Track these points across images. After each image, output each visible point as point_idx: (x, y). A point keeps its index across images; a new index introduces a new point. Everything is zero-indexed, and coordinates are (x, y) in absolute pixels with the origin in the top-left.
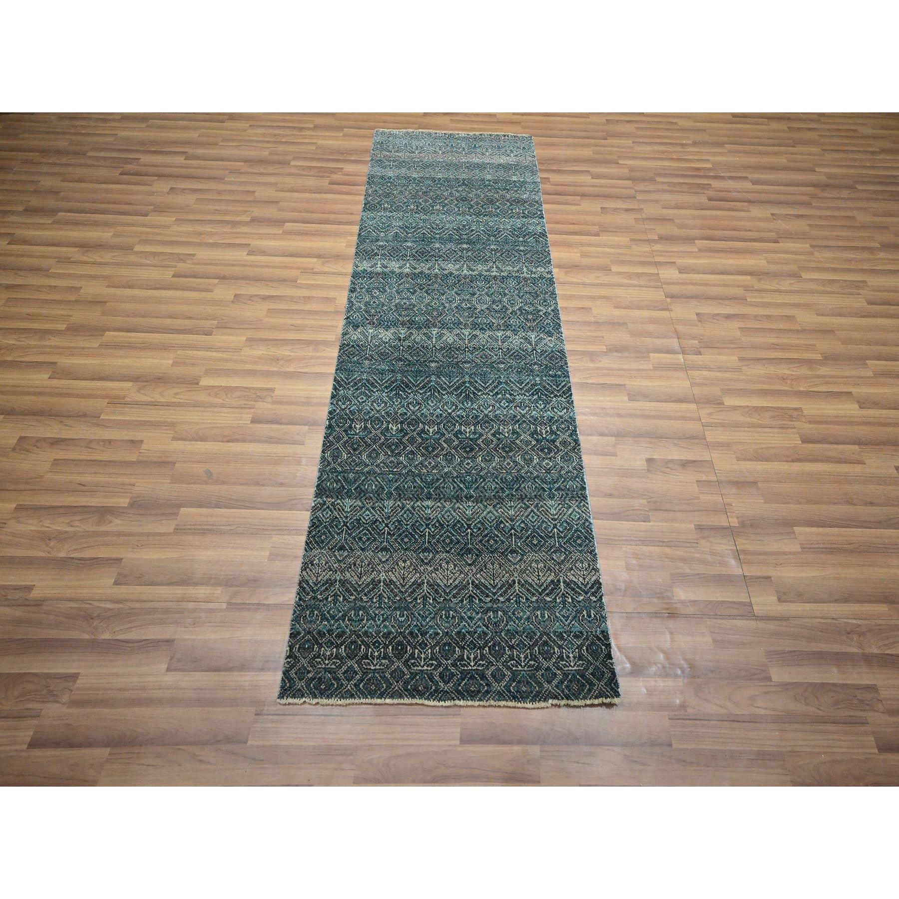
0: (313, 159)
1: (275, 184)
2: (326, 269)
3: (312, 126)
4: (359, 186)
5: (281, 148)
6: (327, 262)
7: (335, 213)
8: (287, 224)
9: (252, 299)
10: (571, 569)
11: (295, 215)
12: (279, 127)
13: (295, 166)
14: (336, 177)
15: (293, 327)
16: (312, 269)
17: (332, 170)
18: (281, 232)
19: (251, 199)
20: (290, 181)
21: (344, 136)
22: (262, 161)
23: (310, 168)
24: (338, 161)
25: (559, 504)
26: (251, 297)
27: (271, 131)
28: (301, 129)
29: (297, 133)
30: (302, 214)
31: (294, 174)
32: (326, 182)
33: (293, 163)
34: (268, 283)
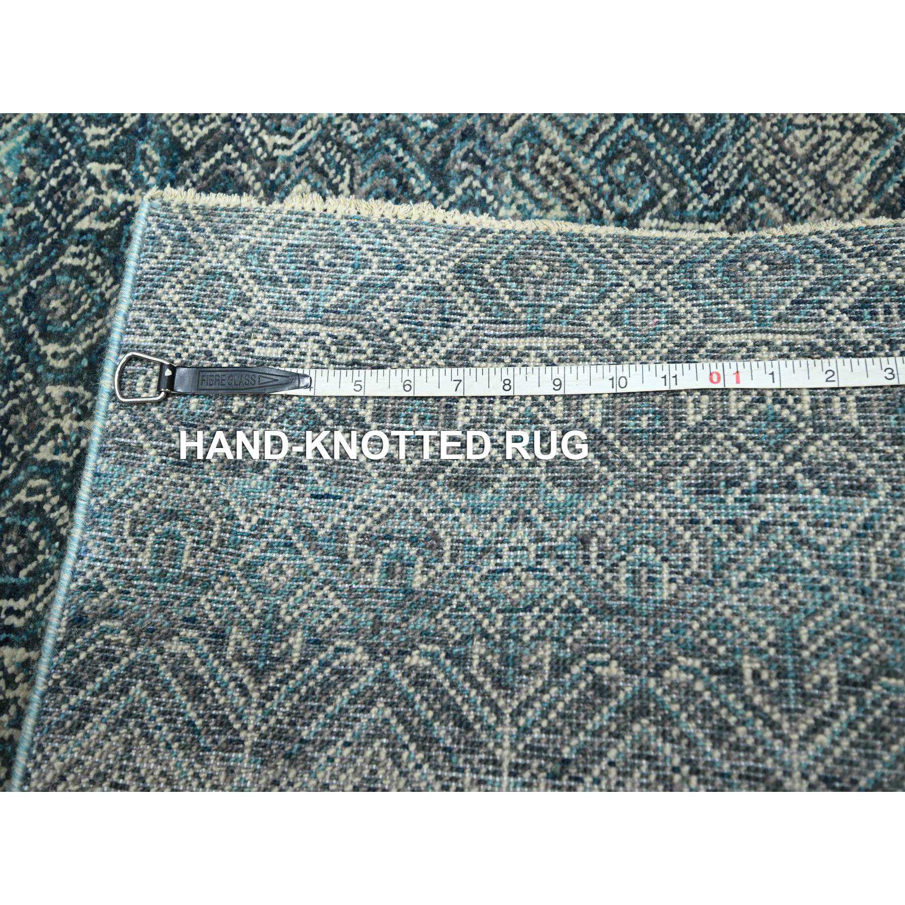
10: (820, 178)
25: (518, 183)
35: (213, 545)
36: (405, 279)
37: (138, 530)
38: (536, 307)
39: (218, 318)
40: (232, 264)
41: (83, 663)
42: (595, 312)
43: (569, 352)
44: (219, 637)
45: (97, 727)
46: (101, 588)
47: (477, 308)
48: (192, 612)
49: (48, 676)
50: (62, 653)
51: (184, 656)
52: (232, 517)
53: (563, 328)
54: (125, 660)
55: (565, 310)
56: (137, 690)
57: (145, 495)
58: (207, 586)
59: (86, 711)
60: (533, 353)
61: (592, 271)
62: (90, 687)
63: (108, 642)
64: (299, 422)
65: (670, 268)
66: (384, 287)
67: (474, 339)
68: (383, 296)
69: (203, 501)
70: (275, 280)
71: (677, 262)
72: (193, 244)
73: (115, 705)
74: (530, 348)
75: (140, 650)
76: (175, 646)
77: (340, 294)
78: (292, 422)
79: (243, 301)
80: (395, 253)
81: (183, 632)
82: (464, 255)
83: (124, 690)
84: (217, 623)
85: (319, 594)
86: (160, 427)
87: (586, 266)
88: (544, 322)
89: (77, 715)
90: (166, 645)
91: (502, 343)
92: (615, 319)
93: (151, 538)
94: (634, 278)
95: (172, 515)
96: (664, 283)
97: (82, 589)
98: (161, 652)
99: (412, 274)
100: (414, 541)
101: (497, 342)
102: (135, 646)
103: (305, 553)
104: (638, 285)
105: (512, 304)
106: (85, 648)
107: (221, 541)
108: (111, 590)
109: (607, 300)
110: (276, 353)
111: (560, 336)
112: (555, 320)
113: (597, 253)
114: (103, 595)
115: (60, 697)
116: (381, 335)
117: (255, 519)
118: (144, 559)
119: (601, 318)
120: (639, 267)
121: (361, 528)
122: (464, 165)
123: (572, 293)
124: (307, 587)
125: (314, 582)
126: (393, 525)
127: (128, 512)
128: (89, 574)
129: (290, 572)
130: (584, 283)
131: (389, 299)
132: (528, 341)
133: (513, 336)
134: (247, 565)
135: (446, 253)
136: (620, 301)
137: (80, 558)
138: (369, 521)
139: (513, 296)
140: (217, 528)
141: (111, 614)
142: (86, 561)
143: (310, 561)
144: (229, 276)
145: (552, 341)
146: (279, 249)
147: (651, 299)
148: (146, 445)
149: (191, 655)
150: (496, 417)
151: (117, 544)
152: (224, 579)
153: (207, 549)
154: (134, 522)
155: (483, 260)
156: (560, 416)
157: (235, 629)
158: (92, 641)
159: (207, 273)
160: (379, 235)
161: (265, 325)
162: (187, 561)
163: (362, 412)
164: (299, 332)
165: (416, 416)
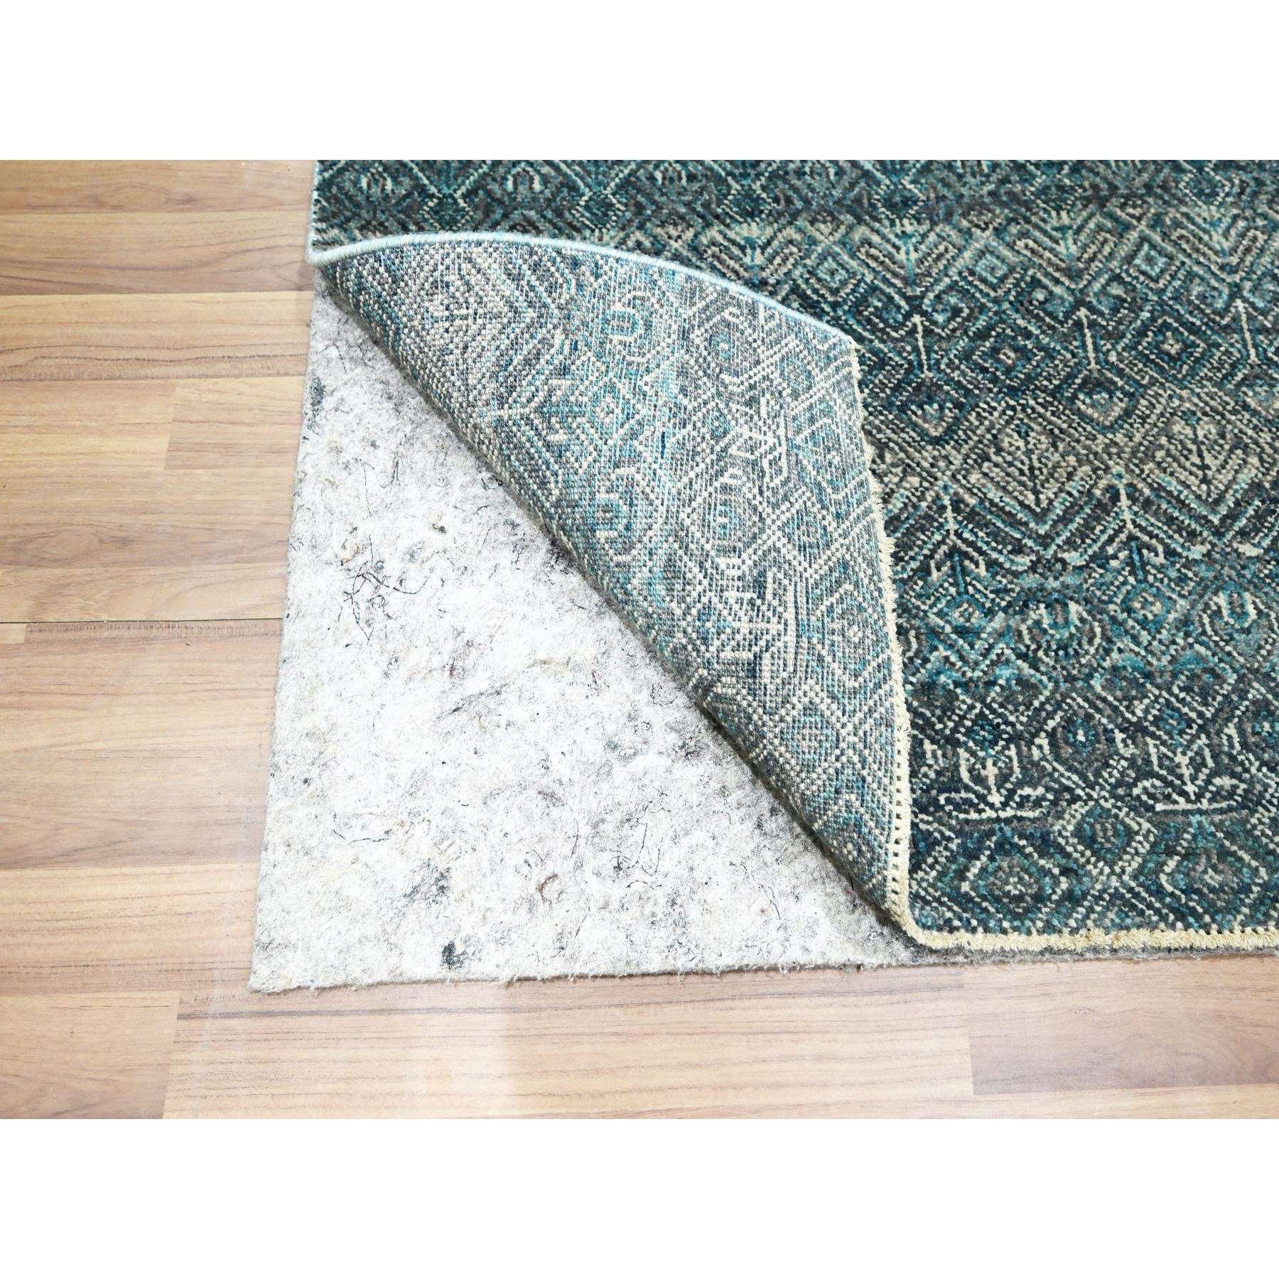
35: (628, 358)
36: (829, 518)
37: (638, 302)
38: (822, 630)
39: (782, 374)
40: (818, 391)
41: (548, 270)
42: (818, 688)
43: (781, 663)
44: (564, 371)
45: (508, 288)
46: (597, 277)
47: (817, 577)
48: (581, 345)
49: (540, 246)
50: (554, 254)
51: (552, 346)
52: (648, 371)
53: (804, 657)
54: (549, 301)
55: (820, 659)
56: (531, 314)
57: (662, 306)
58: (599, 357)
59: (517, 278)
60: (781, 627)
61: (857, 685)
62: (533, 278)
63: (561, 287)
64: (716, 424)
65: (859, 766)
66: (821, 501)
67: (791, 572)
68: (814, 499)
69: (659, 348)
70: (812, 420)
71: (865, 772)
72: (827, 365)
73: (521, 299)
74: (786, 624)
75: (556, 311)
76: (559, 337)
77: (810, 468)
78: (717, 419)
79: (795, 395)
80: (848, 514)
81: (567, 342)
82: (857, 569)
83: (531, 304)
84: (573, 367)
85: (591, 448)
86: (708, 319)
87: (861, 679)
88: (809, 638)
89: (515, 272)
90: (559, 331)
91: (790, 597)
92: (810, 709)
93: (632, 311)
94: (850, 727)
95: (648, 326)
96: (844, 759)
97: (596, 264)
98: (555, 327)
99: (834, 524)
100: (628, 528)
101: (790, 593)
102: (560, 308)
103: (622, 431)
104: (843, 732)
105: (823, 608)
106: (558, 270)
107: (629, 364)
108: (595, 285)
109: (829, 701)
110: (764, 414)
111: (796, 653)
112: (811, 647)
113: (874, 692)
114: (592, 279)
115: (527, 257)
116: (786, 495)
117: (645, 388)
118: (618, 308)
119: (812, 694)
120: (861, 733)
121: (638, 477)
122: (1237, 181)
123: (835, 665)
124: (596, 436)
125: (600, 443)
126: (641, 504)
127: (649, 294)
128: (606, 268)
129: (607, 420)
130: (845, 678)
131: (813, 505)
132: (792, 623)
133: (796, 608)
134: (613, 386)
135: (856, 554)
136: (827, 713)
137: (617, 260)
138: (643, 483)
139: (831, 609)
140: (639, 359)
141: (580, 286)
142: (615, 265)
143: (615, 436)
144: (810, 387)
145: (791, 645)
146: (834, 427)
147: (828, 745)
148: (695, 309)
149: (552, 351)
150: (725, 594)
151: (627, 287)
152: (603, 368)
153: (624, 353)
154: (643, 299)
155: (856, 585)
156: (722, 655)
157: (569, 383)
158: (562, 275)
159: (810, 372)
160: (859, 503)
161: (781, 407)
162: (616, 338)
163: (726, 474)
164: (778, 433)
165: (726, 520)
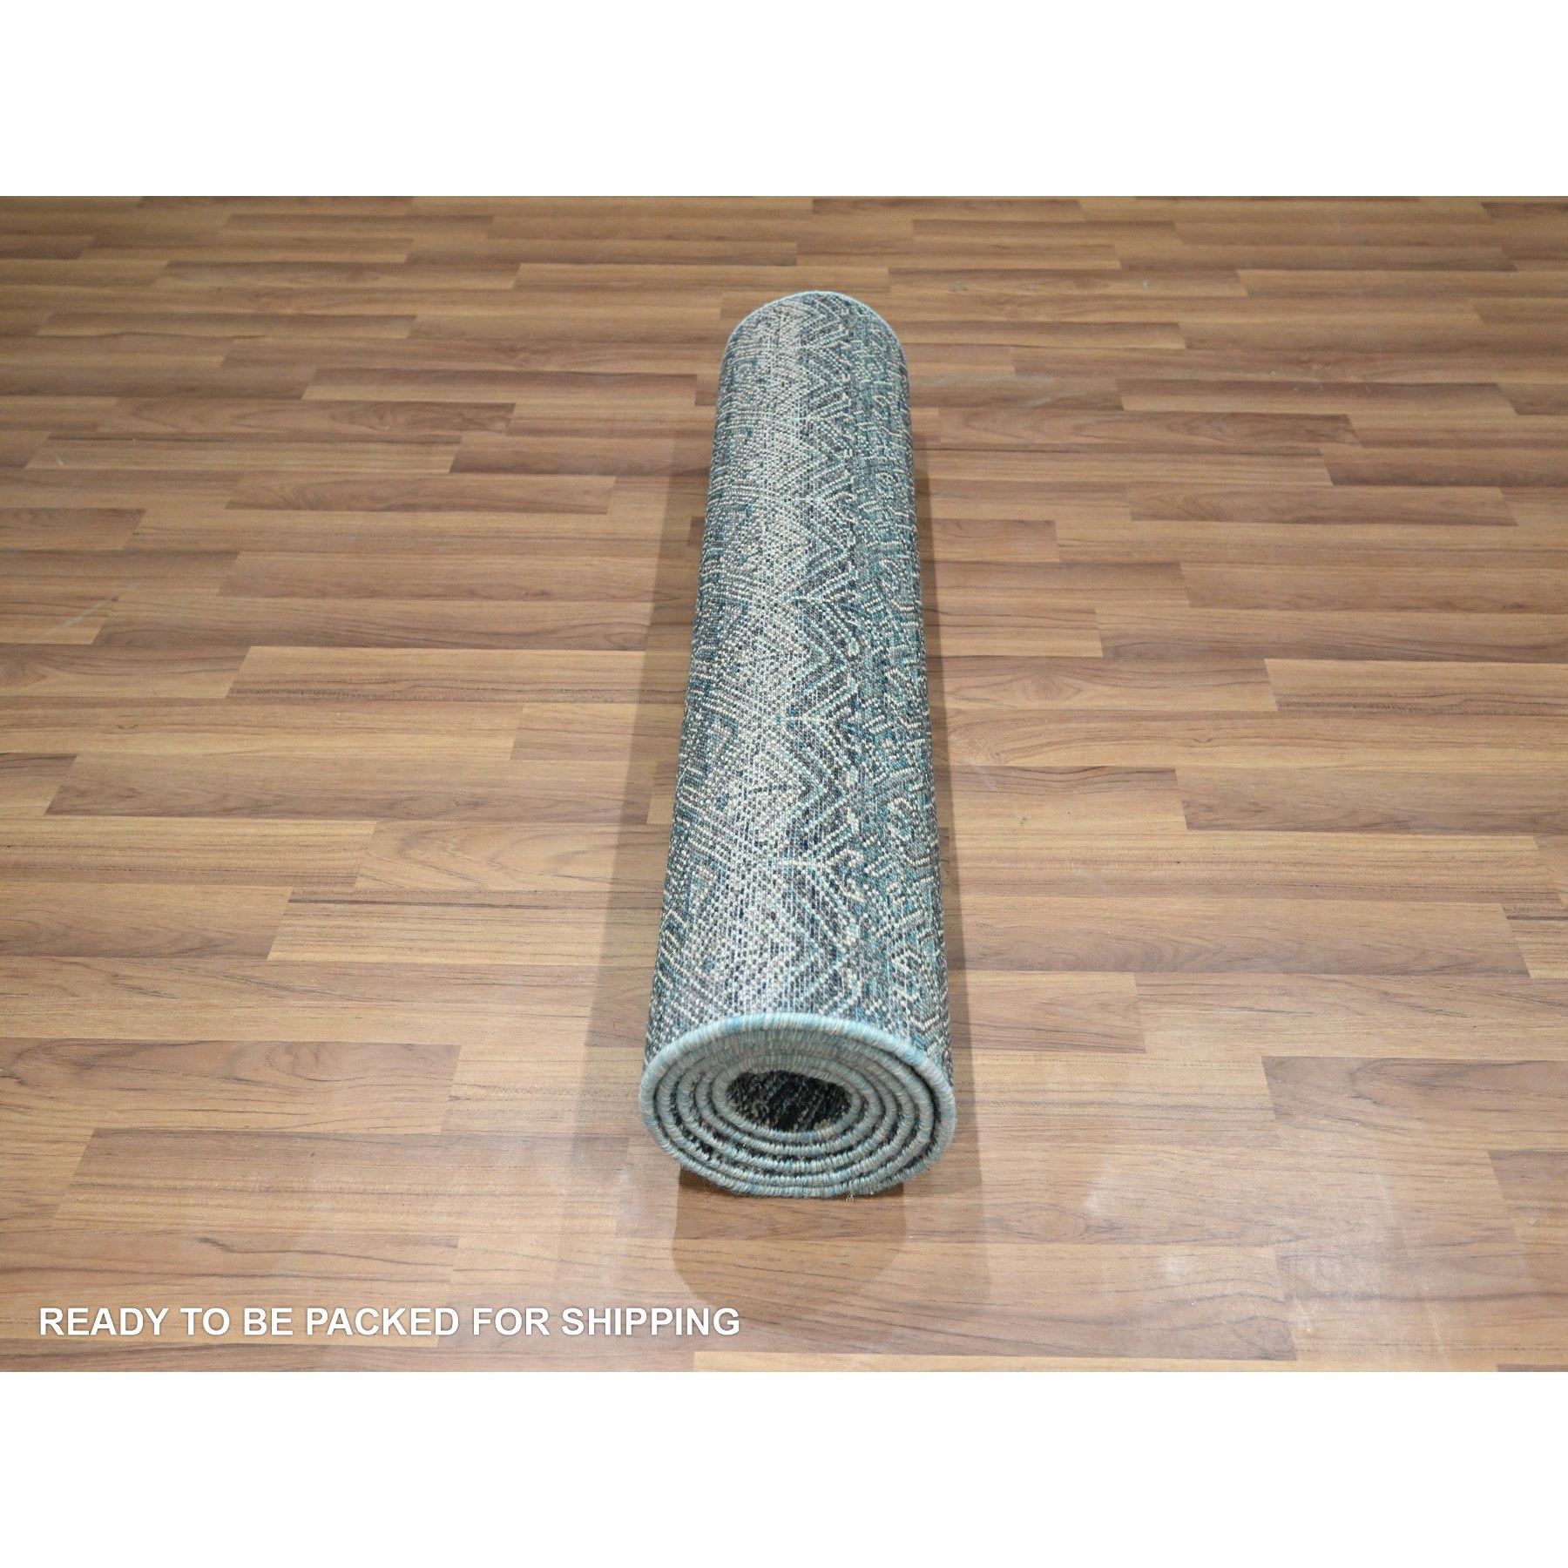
0: (395, 376)
1: (230, 478)
2: (415, 876)
3: (401, 258)
4: (579, 471)
5: (272, 338)
6: (423, 834)
7: (472, 594)
8: (255, 651)
9: (20, 1068)
11: (297, 608)
12: (282, 266)
13: (325, 405)
14: (487, 441)
15: (215, 1257)
16: (350, 879)
17: (469, 414)
18: (222, 691)
19: (117, 542)
20: (294, 464)
21: (520, 287)
22: (192, 389)
23: (379, 409)
24: (492, 378)
26: (19, 1056)
27: (245, 281)
28: (358, 270)
29: (345, 285)
30: (326, 604)
31: (311, 438)
32: (439, 463)
33: (314, 394)
34: (125, 968)
